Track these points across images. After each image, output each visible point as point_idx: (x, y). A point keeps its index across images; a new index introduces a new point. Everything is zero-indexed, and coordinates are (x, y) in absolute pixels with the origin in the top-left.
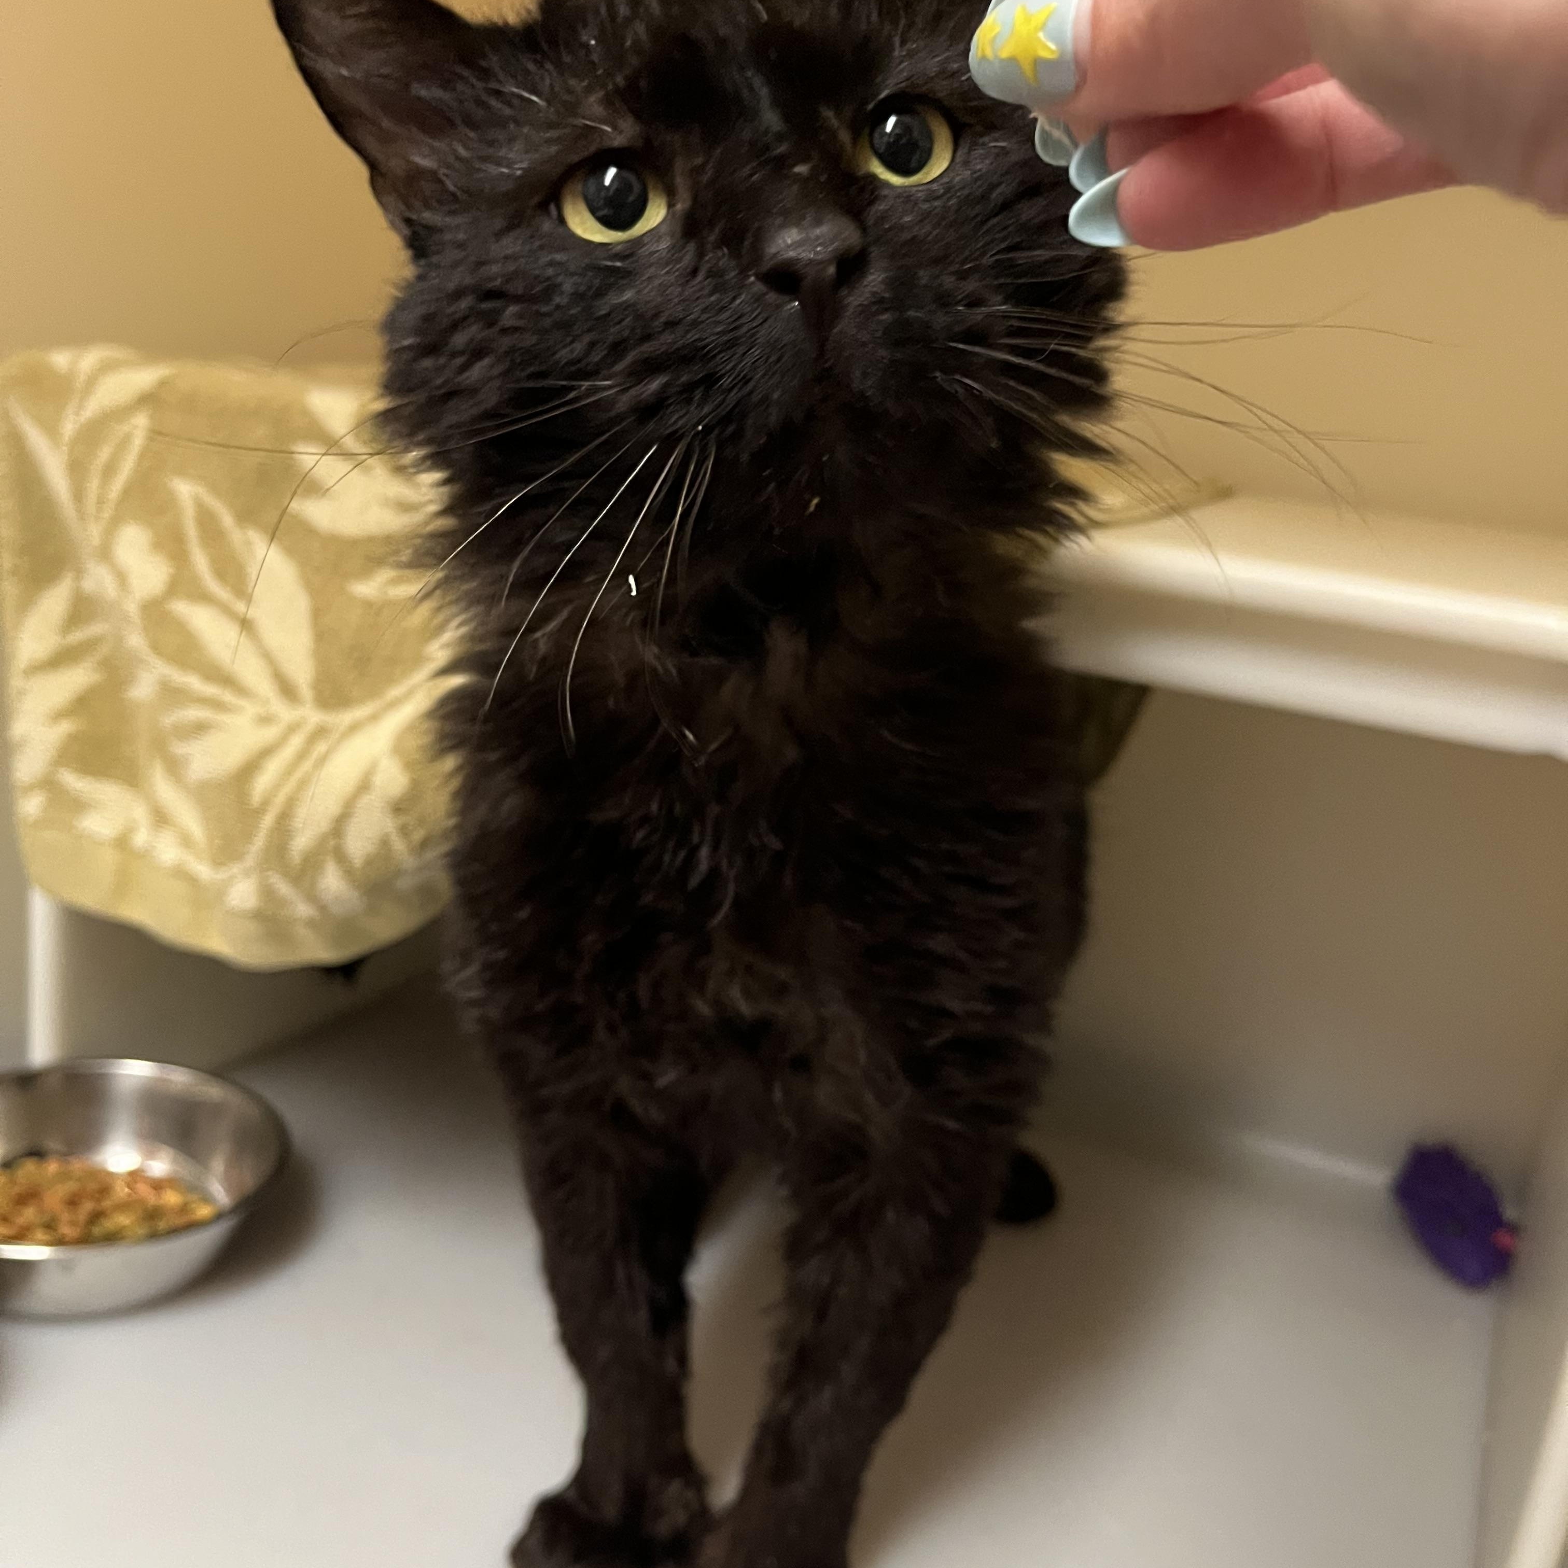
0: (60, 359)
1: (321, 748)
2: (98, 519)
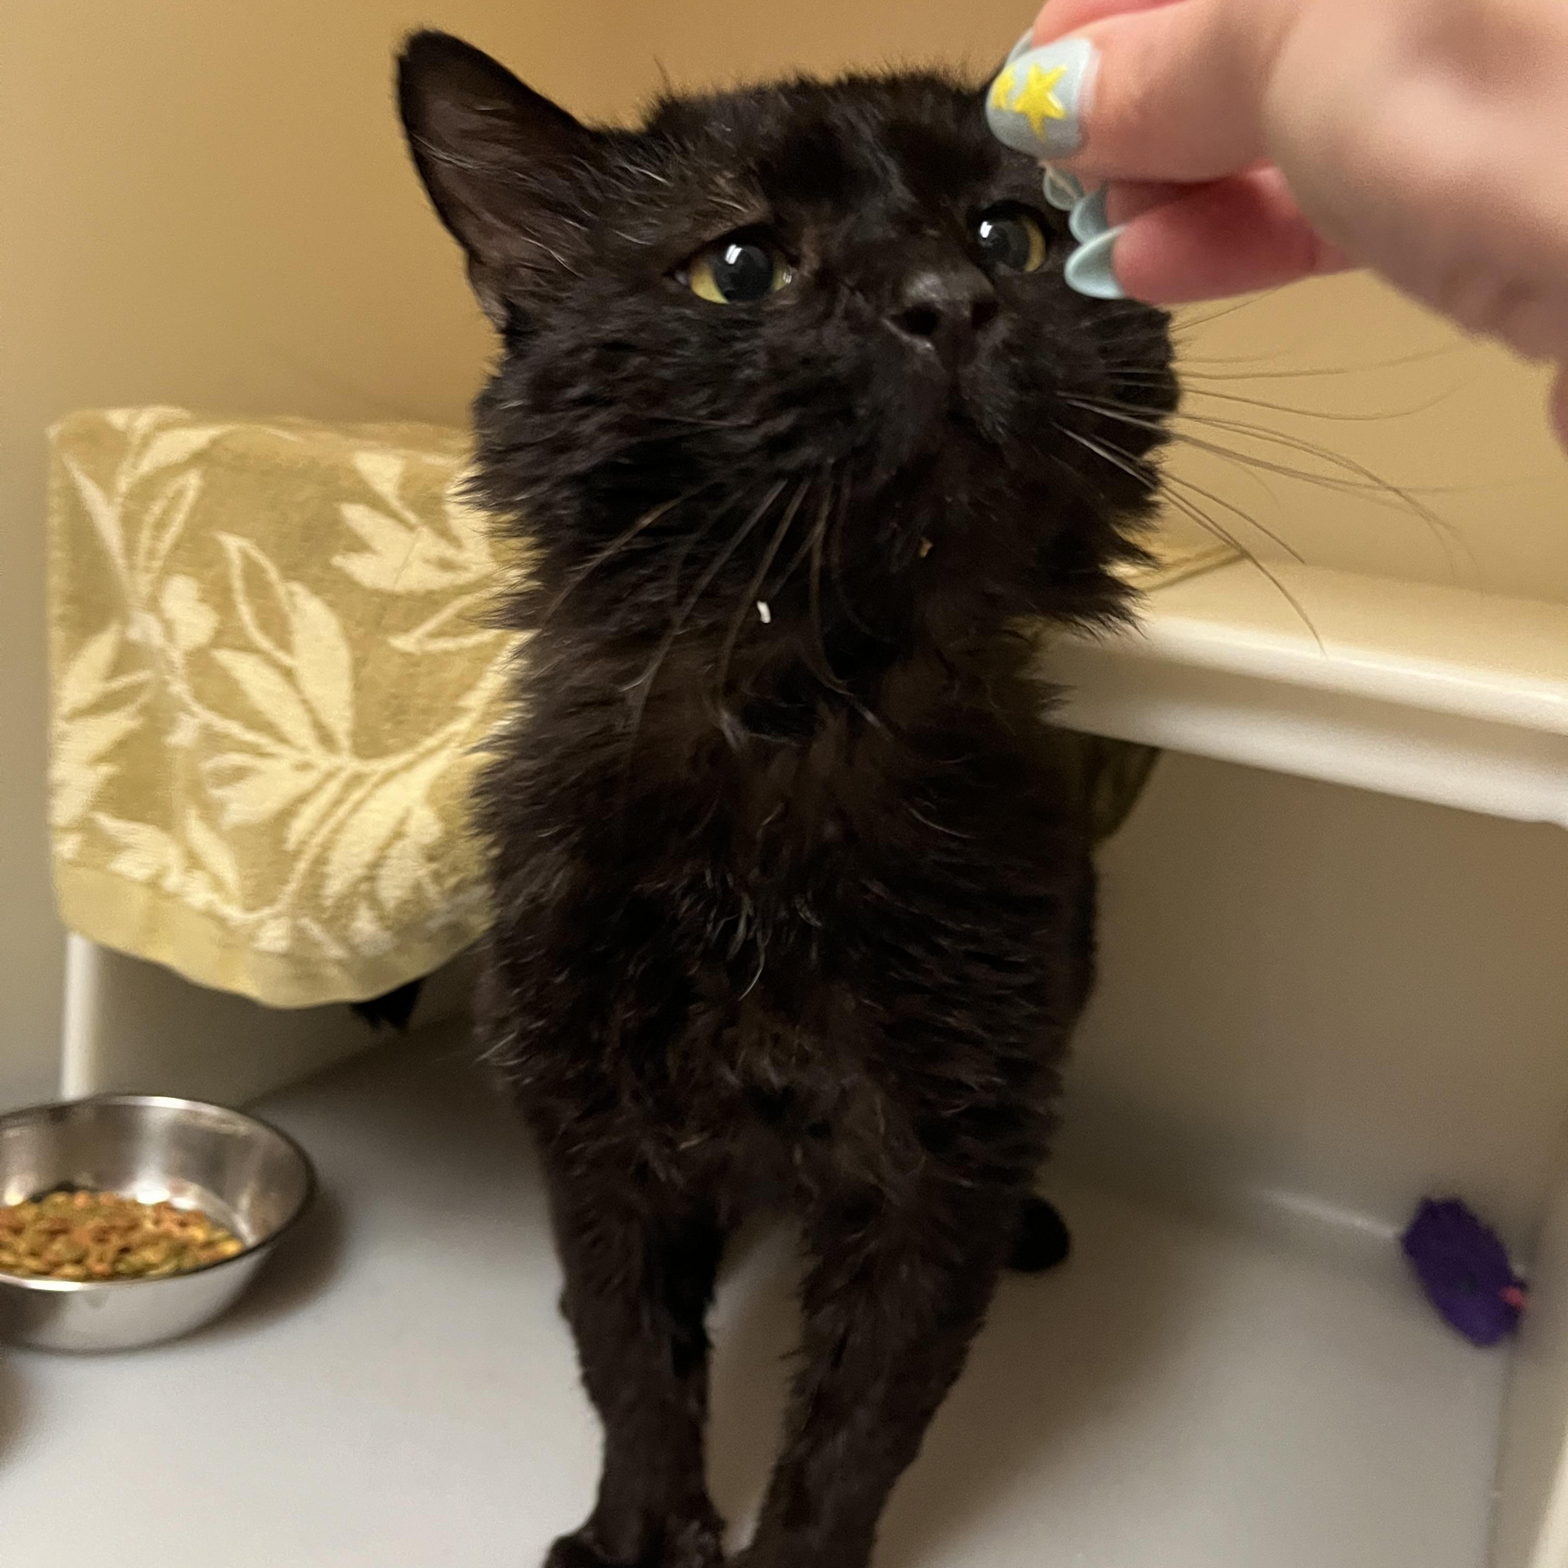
0: (118, 418)
1: (356, 795)
2: (147, 570)
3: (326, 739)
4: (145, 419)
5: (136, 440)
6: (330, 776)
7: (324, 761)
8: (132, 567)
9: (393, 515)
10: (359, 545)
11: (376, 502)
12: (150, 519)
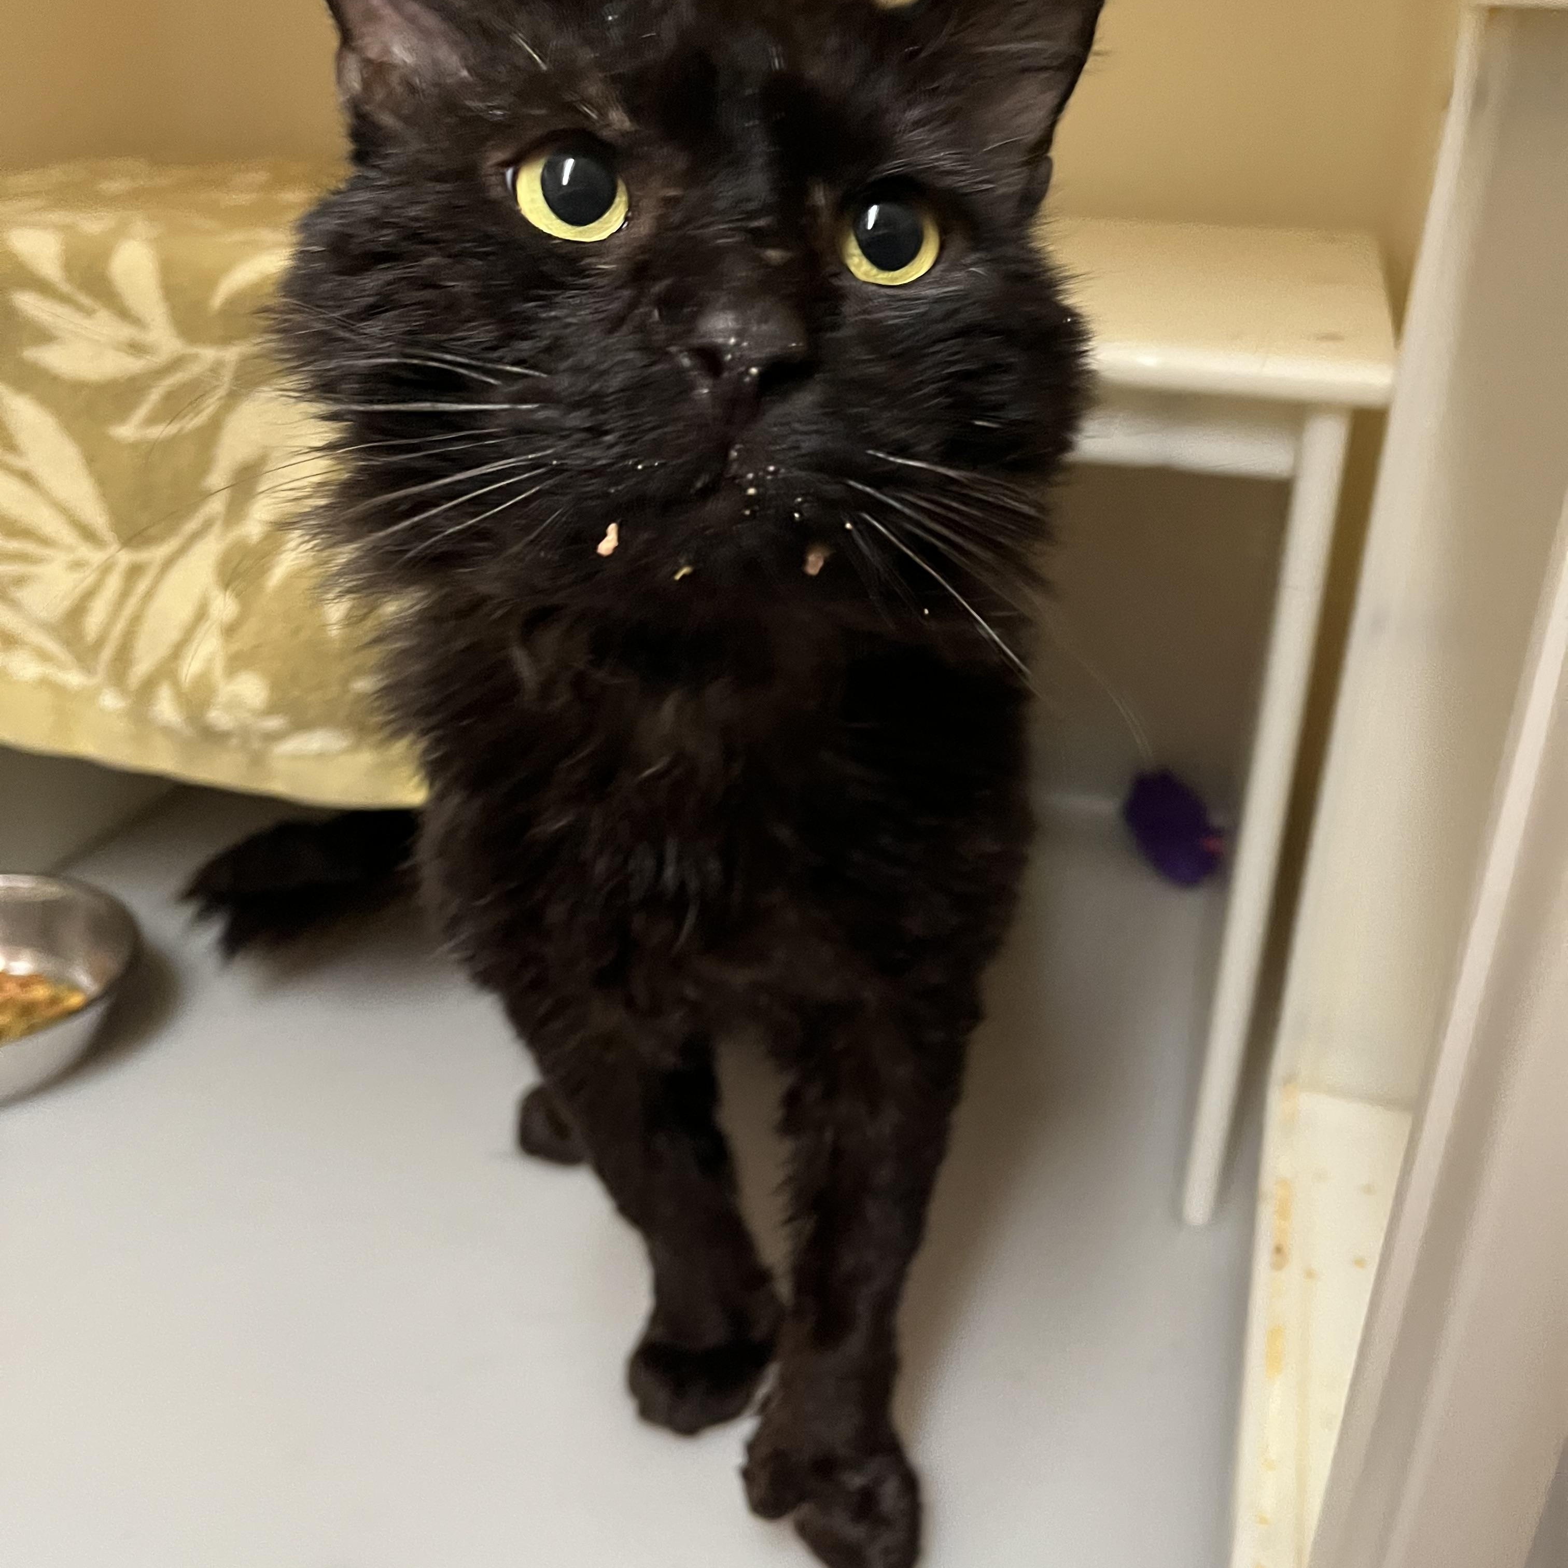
1: (142, 586)
6: (106, 569)
7: (97, 557)
9: (64, 299)
10: (44, 336)
11: (43, 287)
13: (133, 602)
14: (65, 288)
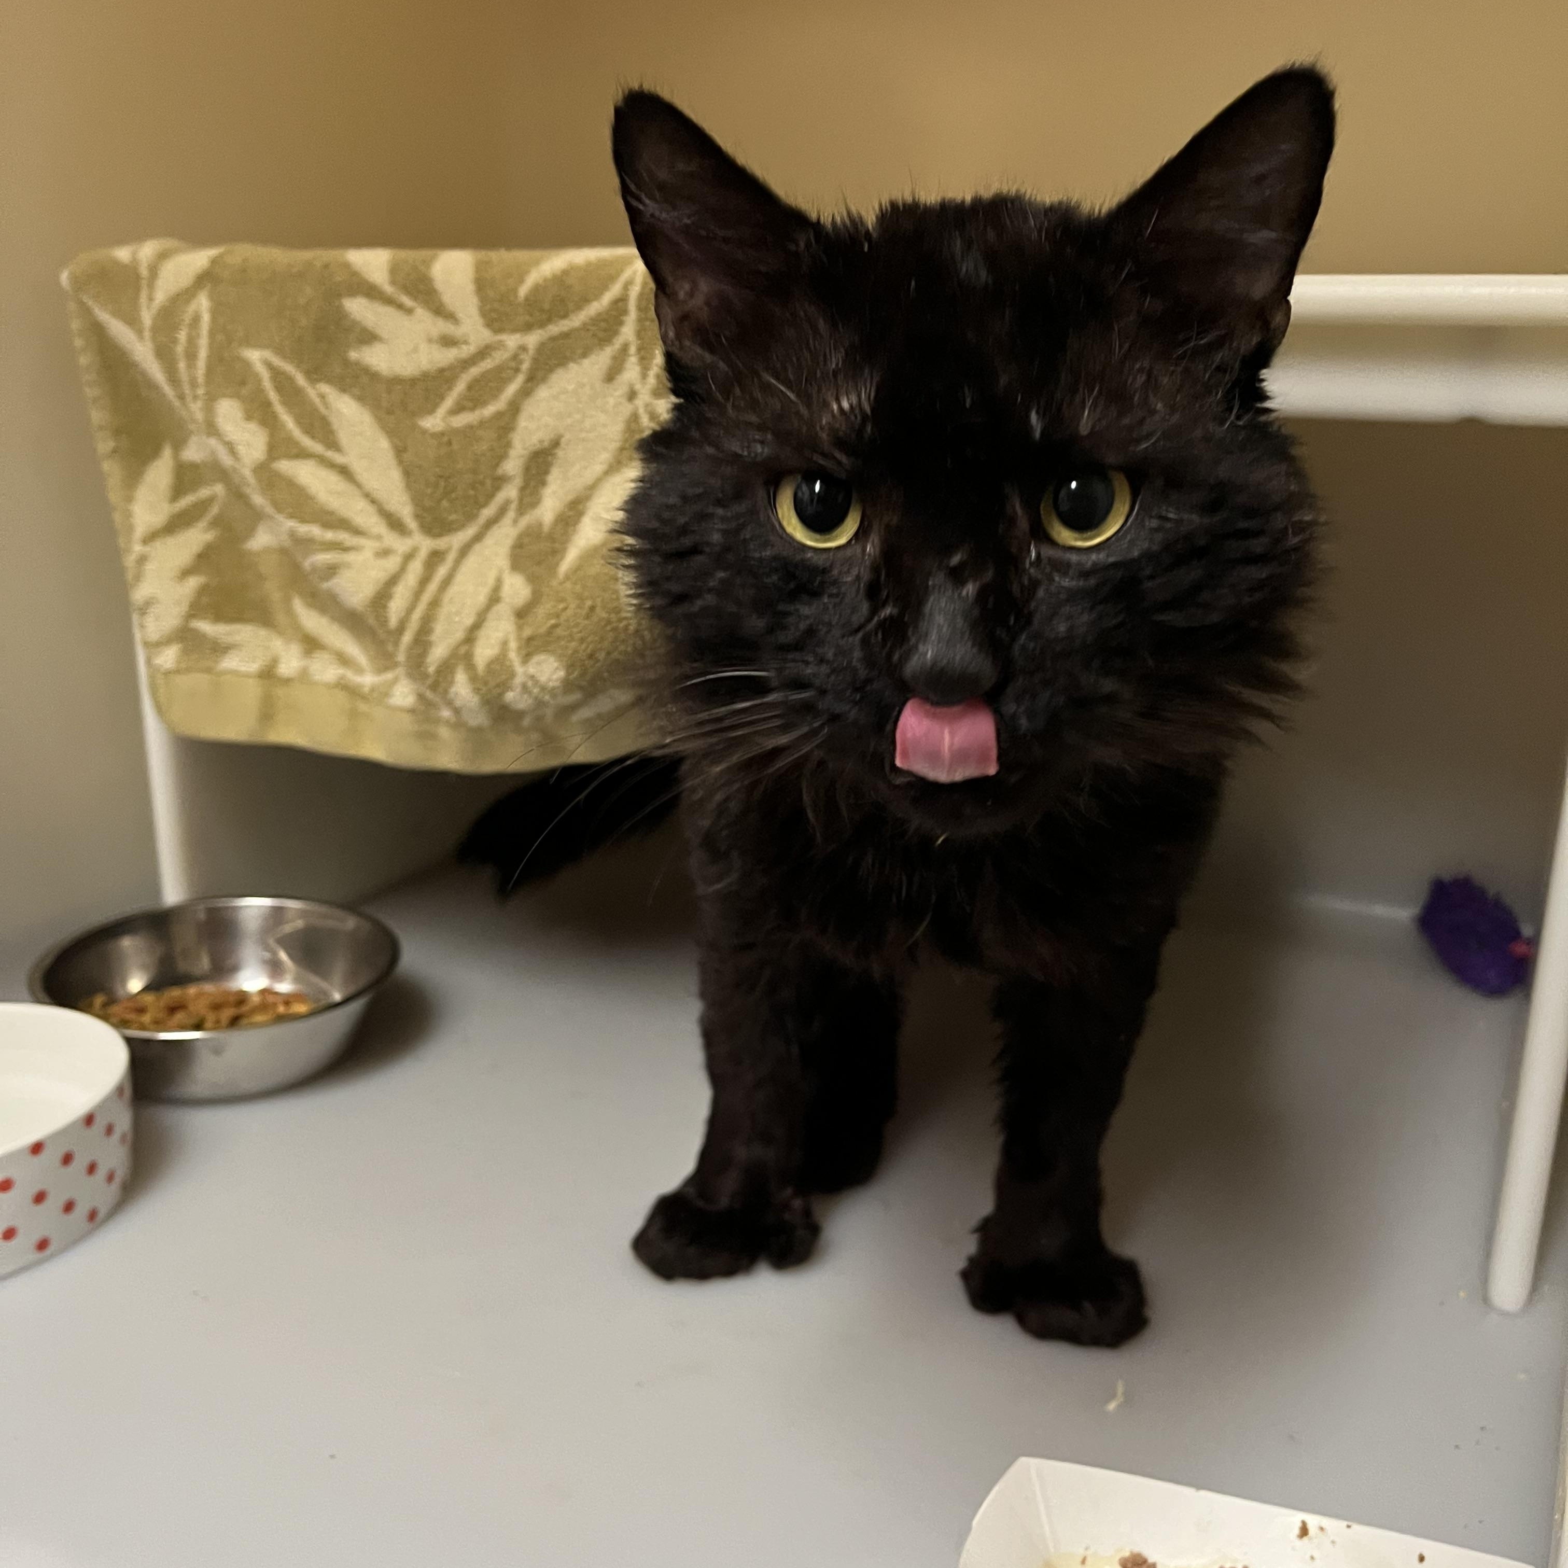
0: (123, 254)
1: (440, 572)
2: (195, 397)
3: (395, 524)
4: (147, 250)
5: (144, 272)
6: (409, 557)
7: (401, 545)
8: (181, 397)
9: (389, 301)
10: (369, 337)
11: (371, 292)
12: (180, 349)
13: (432, 587)
14: (388, 289)
